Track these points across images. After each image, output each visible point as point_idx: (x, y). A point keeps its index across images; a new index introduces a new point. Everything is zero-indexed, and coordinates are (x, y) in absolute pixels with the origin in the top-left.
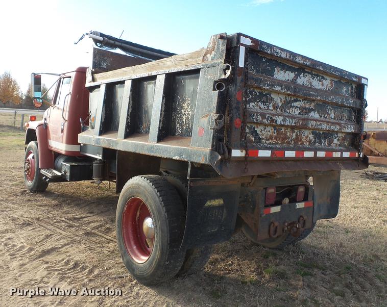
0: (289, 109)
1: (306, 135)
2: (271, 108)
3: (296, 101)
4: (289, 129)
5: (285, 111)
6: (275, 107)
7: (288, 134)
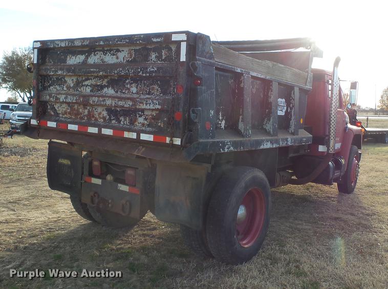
0: (80, 88)
1: (99, 111)
2: (65, 89)
3: (87, 80)
4: (82, 106)
5: (77, 90)
6: (69, 88)
7: (81, 110)
